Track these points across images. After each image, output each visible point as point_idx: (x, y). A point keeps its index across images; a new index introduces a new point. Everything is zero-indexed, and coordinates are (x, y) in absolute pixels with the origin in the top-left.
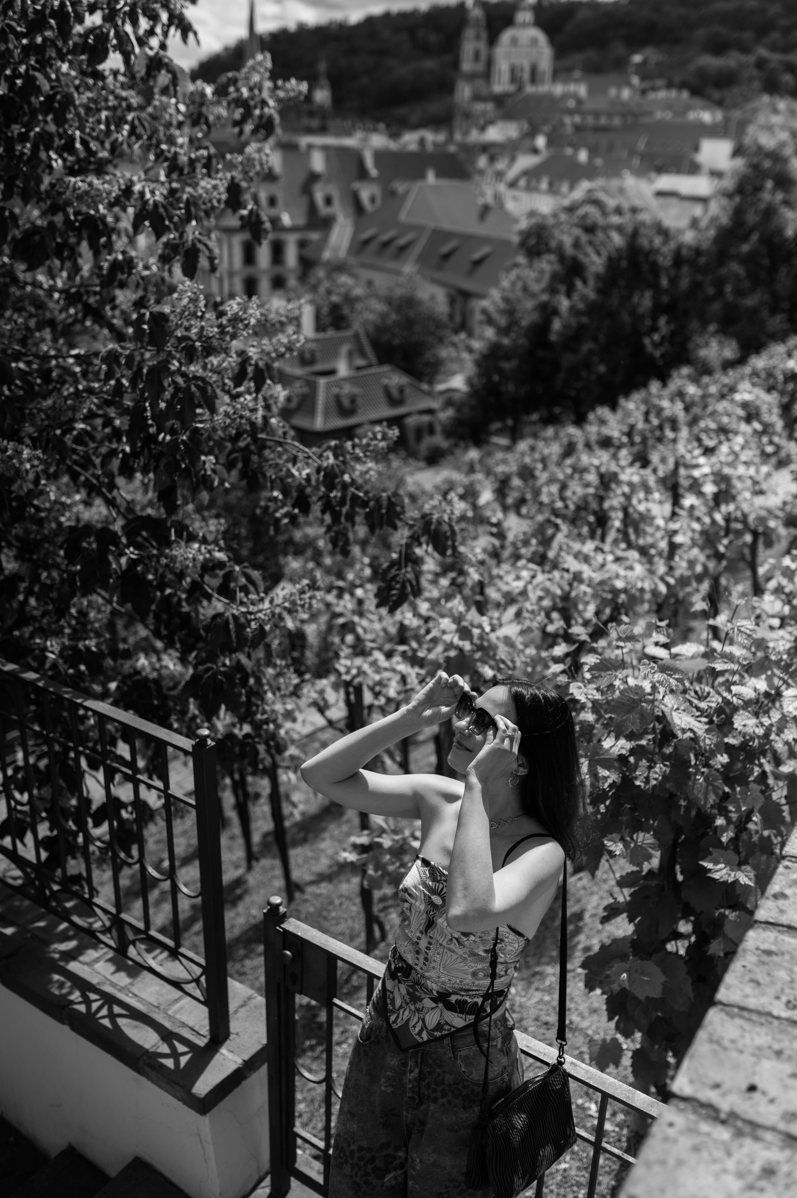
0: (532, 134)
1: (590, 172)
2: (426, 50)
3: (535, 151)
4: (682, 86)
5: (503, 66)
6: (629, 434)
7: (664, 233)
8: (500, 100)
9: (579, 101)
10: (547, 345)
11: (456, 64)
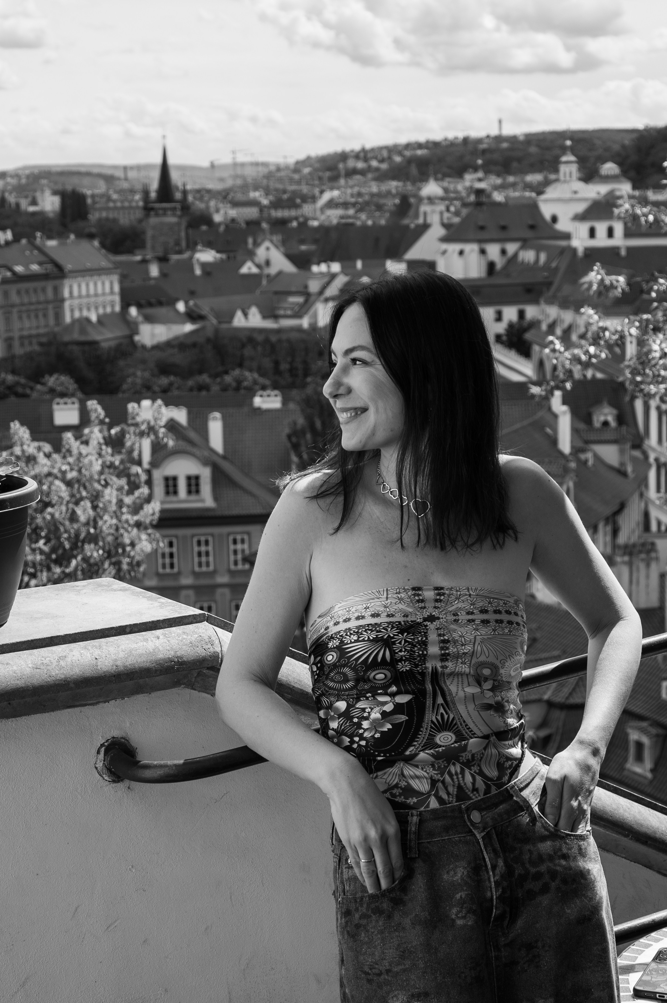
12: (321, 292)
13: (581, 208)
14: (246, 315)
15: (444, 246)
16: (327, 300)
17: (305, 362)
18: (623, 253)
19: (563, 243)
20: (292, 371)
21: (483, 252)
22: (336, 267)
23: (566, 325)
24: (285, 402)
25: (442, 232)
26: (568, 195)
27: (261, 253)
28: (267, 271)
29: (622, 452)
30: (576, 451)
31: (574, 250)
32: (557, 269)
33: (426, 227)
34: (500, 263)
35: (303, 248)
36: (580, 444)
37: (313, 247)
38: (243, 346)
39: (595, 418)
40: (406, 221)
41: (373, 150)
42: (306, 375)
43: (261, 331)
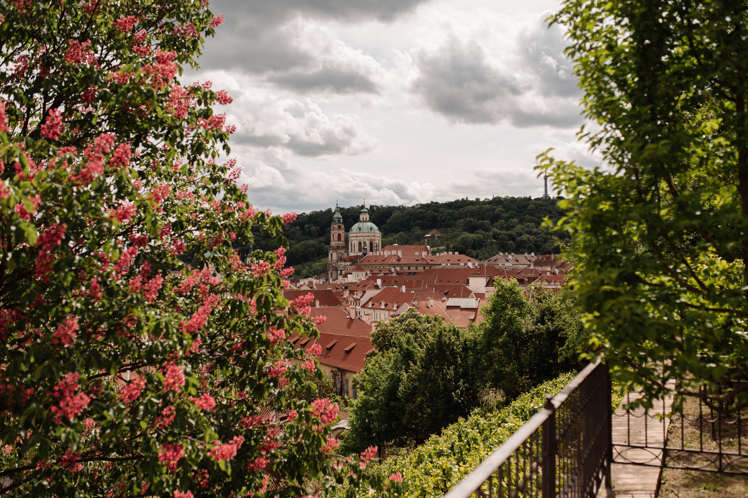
0: (374, 277)
1: (408, 298)
2: (310, 235)
3: (377, 287)
4: (455, 249)
5: (354, 242)
6: (452, 448)
7: (456, 333)
8: (354, 260)
9: (399, 260)
10: (397, 399)
11: (328, 242)
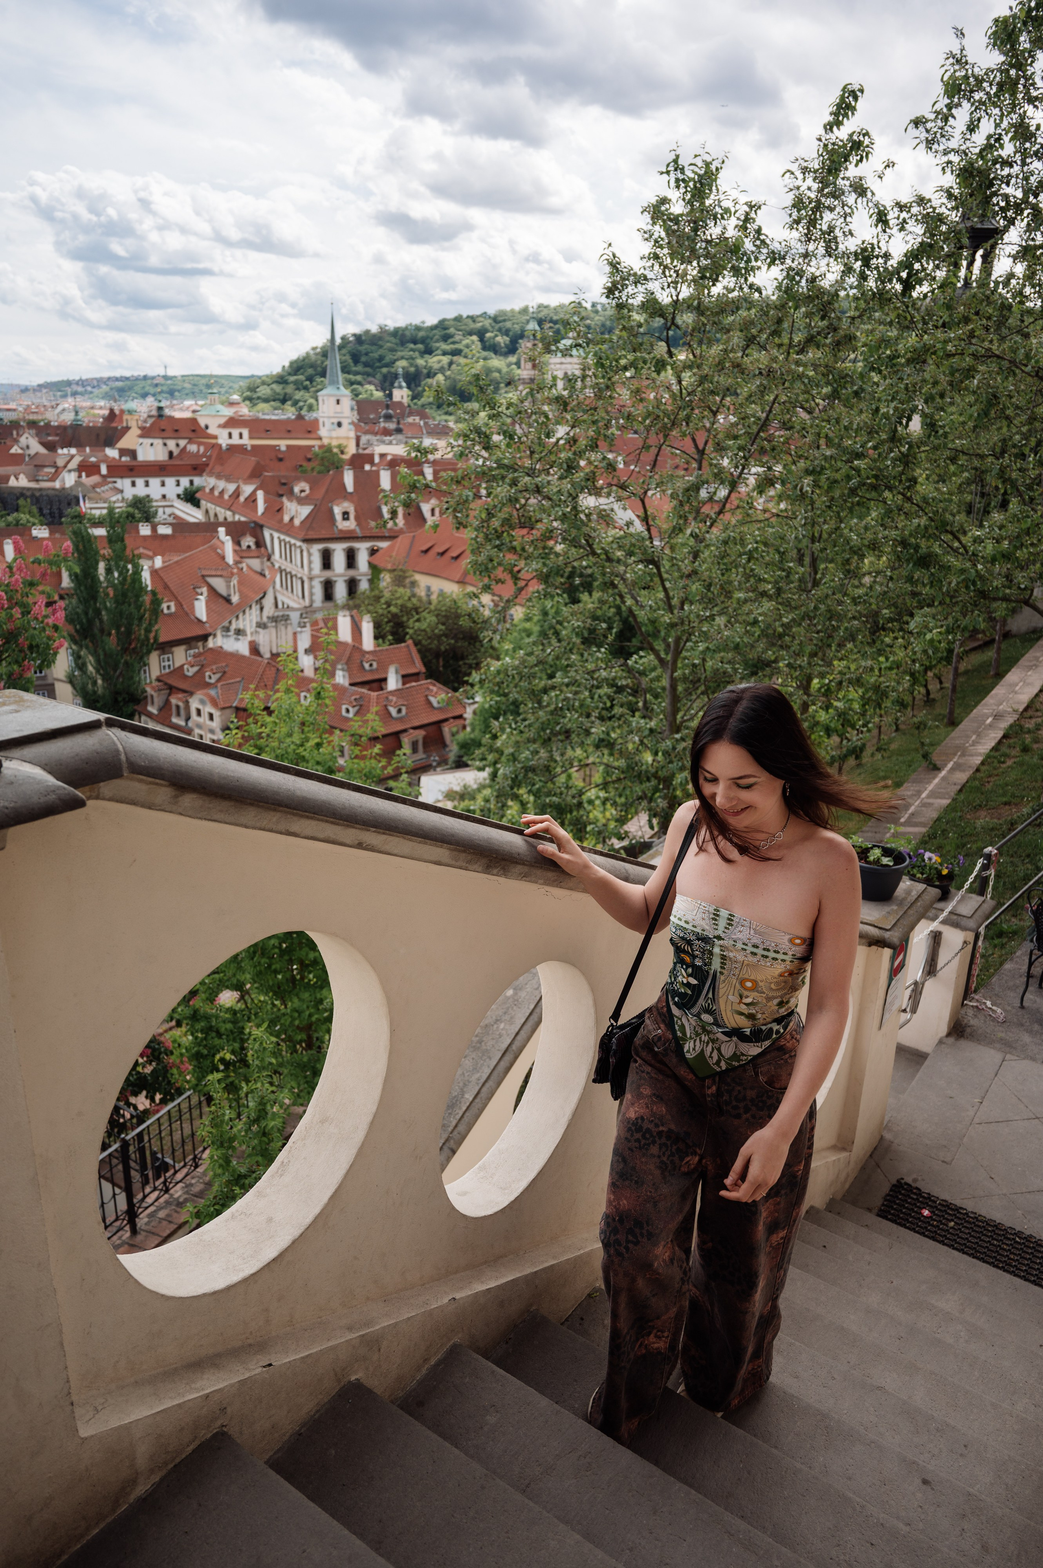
12: (65, 467)
13: (222, 421)
14: (17, 479)
15: (141, 440)
16: (70, 471)
17: (59, 509)
18: (249, 448)
19: (213, 441)
20: (51, 514)
21: (165, 444)
22: (73, 451)
23: (220, 489)
24: (51, 533)
25: (139, 432)
26: (214, 413)
27: (23, 440)
28: (28, 452)
29: (262, 563)
30: (237, 563)
31: (220, 446)
32: (210, 456)
33: (128, 428)
34: (176, 452)
35: (50, 438)
36: (238, 559)
37: (57, 438)
38: (18, 498)
39: (242, 543)
40: (114, 425)
41: (87, 380)
42: (61, 517)
43: (29, 489)
